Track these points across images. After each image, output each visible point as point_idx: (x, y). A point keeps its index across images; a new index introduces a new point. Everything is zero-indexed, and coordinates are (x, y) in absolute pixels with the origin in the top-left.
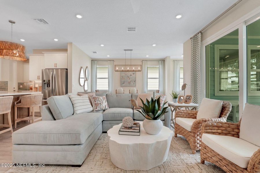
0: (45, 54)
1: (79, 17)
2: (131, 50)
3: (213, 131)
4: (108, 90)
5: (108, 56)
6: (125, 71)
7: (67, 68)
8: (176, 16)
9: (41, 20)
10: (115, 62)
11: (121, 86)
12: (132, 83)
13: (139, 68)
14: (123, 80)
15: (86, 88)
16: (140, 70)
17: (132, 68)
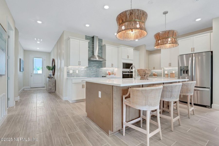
7: (209, 51)
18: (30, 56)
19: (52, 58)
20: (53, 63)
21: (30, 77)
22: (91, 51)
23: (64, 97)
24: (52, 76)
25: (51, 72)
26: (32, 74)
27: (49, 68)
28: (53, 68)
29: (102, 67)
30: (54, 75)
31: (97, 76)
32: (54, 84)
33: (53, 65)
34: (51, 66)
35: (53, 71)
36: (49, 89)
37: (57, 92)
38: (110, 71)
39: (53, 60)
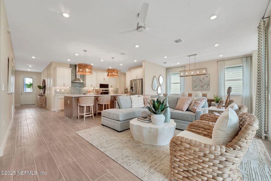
0: (132, 71)
1: (137, 46)
2: (195, 55)
3: (197, 131)
4: (180, 94)
5: (178, 63)
6: (189, 76)
7: (142, 78)
8: (210, 17)
9: (122, 54)
10: (186, 67)
11: (193, 90)
12: (205, 87)
13: (204, 71)
14: (195, 84)
15: (159, 92)
16: (205, 73)
17: (203, 72)
18: (20, 76)
19: (43, 79)
20: (44, 83)
21: (20, 96)
22: (74, 75)
23: (52, 109)
24: (43, 94)
25: (42, 91)
26: (22, 92)
27: (39, 87)
28: (44, 87)
29: (84, 87)
30: (44, 93)
31: (80, 94)
32: (45, 101)
33: (44, 85)
34: (42, 85)
35: (44, 89)
36: (40, 104)
37: (47, 107)
38: (90, 90)
39: (44, 81)
